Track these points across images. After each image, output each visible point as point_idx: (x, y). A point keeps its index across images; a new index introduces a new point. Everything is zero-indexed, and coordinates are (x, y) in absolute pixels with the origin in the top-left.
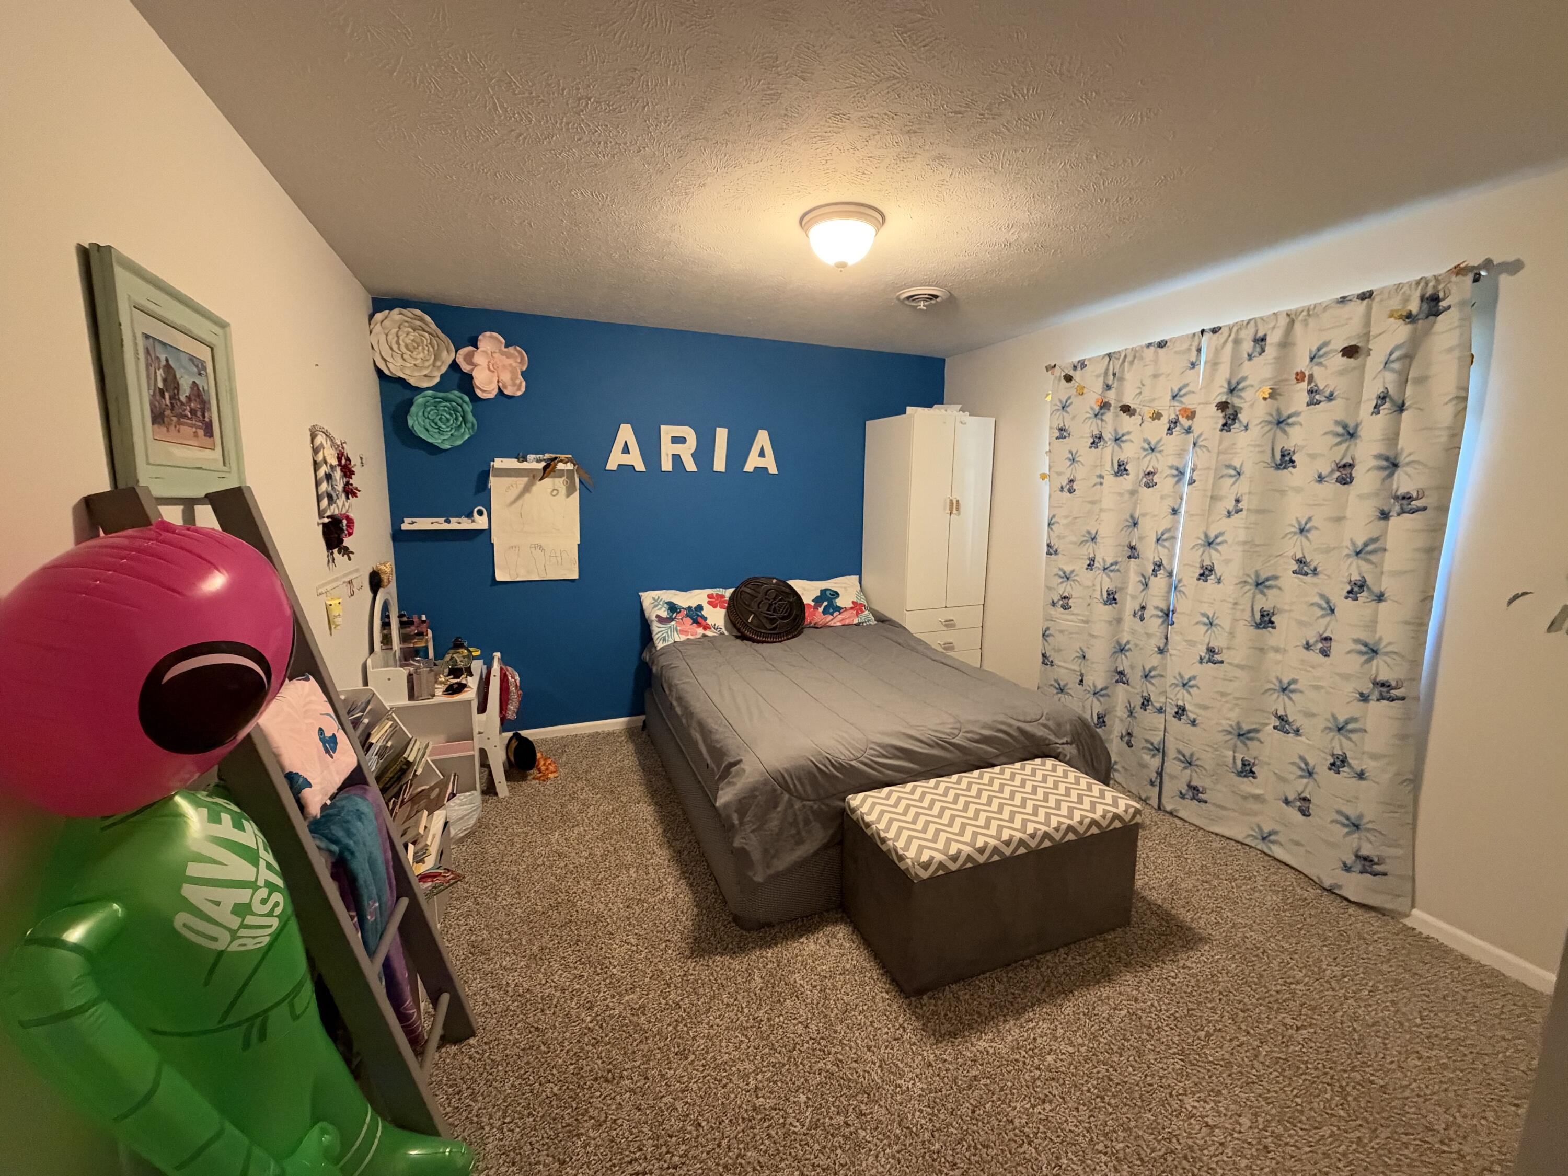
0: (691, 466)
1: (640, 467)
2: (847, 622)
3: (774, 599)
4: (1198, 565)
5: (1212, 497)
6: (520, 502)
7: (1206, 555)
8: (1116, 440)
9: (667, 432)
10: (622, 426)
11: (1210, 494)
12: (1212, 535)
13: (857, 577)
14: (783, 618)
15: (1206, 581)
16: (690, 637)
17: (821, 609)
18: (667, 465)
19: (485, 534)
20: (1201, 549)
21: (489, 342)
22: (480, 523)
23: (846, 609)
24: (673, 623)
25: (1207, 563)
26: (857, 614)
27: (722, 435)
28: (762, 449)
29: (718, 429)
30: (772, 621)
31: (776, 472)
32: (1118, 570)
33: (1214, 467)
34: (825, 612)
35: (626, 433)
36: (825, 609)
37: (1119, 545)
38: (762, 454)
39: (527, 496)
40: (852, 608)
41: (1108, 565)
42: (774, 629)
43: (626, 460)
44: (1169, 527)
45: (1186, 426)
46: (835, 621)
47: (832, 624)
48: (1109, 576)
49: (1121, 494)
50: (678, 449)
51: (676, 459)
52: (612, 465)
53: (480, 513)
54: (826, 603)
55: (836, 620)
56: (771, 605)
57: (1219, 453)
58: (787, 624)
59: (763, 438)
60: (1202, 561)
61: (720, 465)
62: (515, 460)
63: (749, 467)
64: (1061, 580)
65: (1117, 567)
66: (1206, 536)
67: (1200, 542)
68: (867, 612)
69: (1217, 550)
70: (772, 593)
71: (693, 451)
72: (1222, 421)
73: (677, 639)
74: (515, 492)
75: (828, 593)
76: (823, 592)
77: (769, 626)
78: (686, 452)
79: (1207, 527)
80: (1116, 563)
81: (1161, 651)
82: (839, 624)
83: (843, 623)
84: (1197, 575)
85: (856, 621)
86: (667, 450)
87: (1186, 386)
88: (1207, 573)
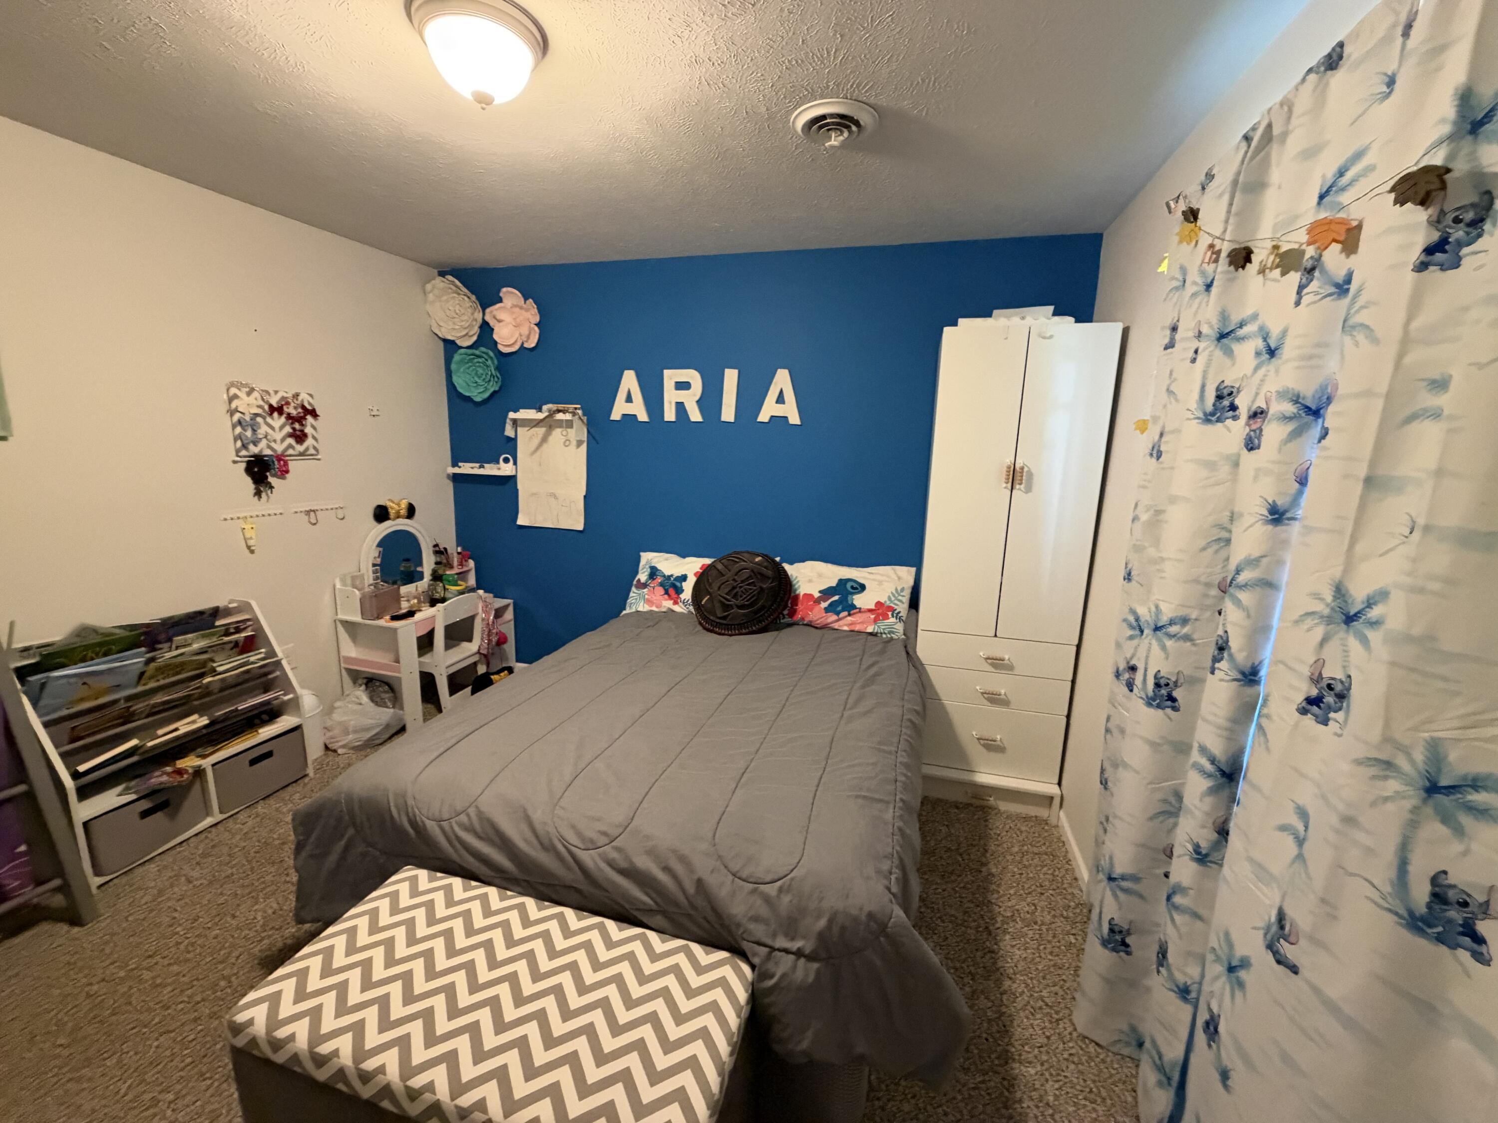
0: (695, 415)
1: (643, 416)
2: (857, 628)
3: (742, 582)
4: (1306, 671)
5: (1369, 481)
6: (538, 453)
7: (1331, 652)
8: (1222, 336)
9: (671, 376)
10: (626, 372)
11: (1362, 471)
12: (1359, 592)
13: (913, 570)
14: (740, 607)
15: (1325, 722)
16: (654, 609)
17: (824, 605)
18: (670, 415)
19: (511, 480)
20: (1320, 632)
21: (510, 296)
22: (506, 469)
23: (860, 610)
24: (645, 590)
25: (1332, 671)
26: (876, 621)
27: (731, 377)
28: (781, 392)
29: (727, 370)
30: (726, 607)
31: (798, 422)
32: (1187, 638)
33: (1383, 388)
34: (829, 609)
35: (629, 380)
36: (830, 605)
37: (1196, 581)
38: (780, 399)
39: (545, 446)
40: (870, 611)
41: (1164, 619)
42: (724, 618)
43: (629, 409)
44: (1256, 554)
45: (1340, 275)
46: (841, 623)
47: (836, 626)
48: (1163, 647)
49: (1211, 465)
50: (680, 395)
51: (680, 407)
52: (616, 415)
53: (506, 460)
54: (836, 598)
55: (845, 623)
56: (734, 588)
57: (1405, 343)
58: (744, 615)
59: (782, 379)
60: (1320, 663)
61: (728, 413)
62: (534, 411)
63: (763, 417)
64: (1130, 632)
65: (1186, 630)
66: (1340, 591)
67: (1320, 607)
68: (893, 620)
69: (1364, 641)
70: (746, 573)
71: (697, 398)
72: (1423, 237)
73: (640, 609)
74: (536, 441)
75: (849, 585)
76: (842, 582)
77: (720, 613)
78: (691, 399)
79: (1349, 566)
80: (1185, 621)
81: (1201, 857)
82: (846, 628)
83: (853, 628)
84: (1300, 698)
85: (870, 629)
86: (671, 396)
87: (1358, 156)
88: (1329, 699)
